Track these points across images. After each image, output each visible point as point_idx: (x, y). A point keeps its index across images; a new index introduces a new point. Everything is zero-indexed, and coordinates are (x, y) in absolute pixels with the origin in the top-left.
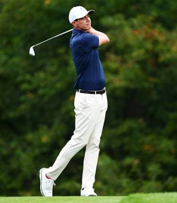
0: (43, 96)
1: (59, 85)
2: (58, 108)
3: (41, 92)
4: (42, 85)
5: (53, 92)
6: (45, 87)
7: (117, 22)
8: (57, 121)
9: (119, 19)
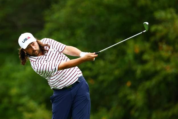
0: (102, 82)
1: (117, 72)
2: (116, 93)
3: (101, 78)
4: (102, 71)
5: (111, 78)
6: (105, 74)
7: (169, 16)
8: (115, 105)
9: (171, 13)
